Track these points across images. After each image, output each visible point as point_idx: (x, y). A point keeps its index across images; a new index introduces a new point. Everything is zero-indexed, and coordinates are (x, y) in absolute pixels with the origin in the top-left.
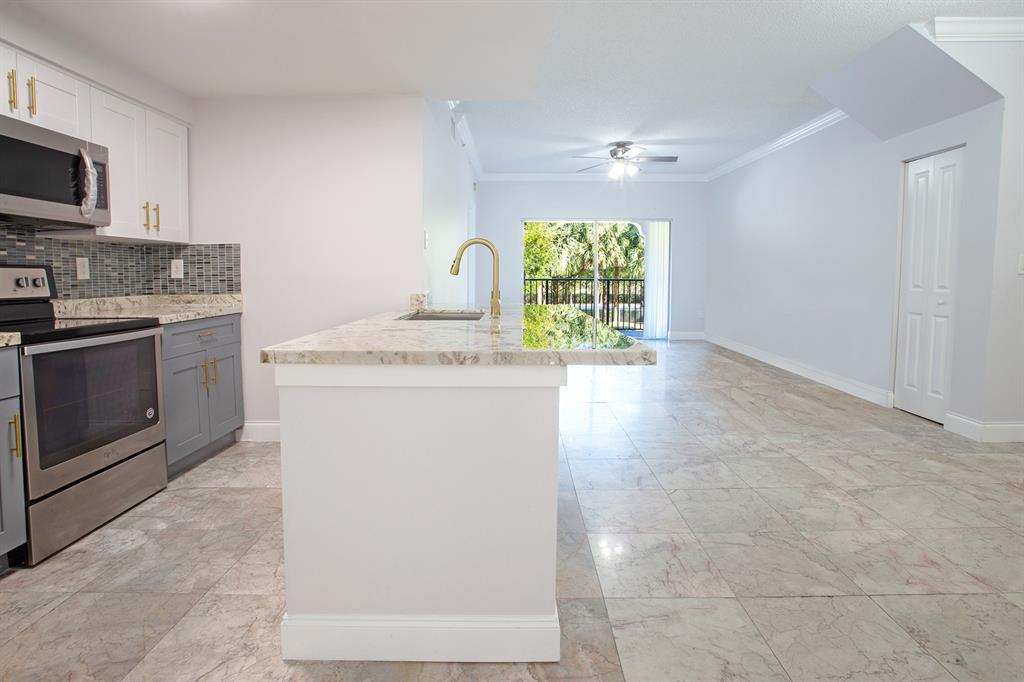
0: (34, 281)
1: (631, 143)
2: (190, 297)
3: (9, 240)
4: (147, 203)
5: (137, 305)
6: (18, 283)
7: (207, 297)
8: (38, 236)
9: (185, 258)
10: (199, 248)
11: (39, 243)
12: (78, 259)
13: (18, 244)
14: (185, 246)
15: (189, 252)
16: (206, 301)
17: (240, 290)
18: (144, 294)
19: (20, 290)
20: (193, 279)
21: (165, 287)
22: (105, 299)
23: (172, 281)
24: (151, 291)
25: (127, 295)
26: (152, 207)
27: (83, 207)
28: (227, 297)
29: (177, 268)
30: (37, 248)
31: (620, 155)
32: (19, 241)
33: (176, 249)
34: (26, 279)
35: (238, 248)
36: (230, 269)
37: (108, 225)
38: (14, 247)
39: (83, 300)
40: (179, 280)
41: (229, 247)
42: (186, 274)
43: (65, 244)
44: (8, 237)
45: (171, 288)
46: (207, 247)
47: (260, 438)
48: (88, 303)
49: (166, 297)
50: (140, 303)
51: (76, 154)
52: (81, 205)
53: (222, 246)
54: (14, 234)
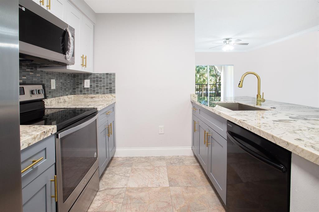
0: (39, 91)
1: (231, 38)
2: (93, 95)
3: (27, 71)
4: (83, 55)
5: (70, 99)
6: (32, 92)
7: (100, 95)
8: (39, 70)
9: (91, 79)
10: (97, 75)
11: (38, 73)
12: (51, 80)
13: (30, 73)
14: (91, 74)
15: (92, 76)
16: (100, 97)
17: (115, 92)
18: (72, 94)
19: (33, 96)
20: (94, 88)
21: (81, 91)
22: (60, 97)
23: (85, 89)
24: (75, 93)
25: (67, 95)
26: (84, 57)
27: (67, 55)
28: (109, 95)
29: (87, 83)
30: (38, 75)
31: (227, 42)
32: (31, 72)
33: (86, 75)
34: (36, 90)
35: (114, 74)
36: (111, 83)
37: (73, 64)
38: (29, 75)
39: (53, 98)
40: (88, 88)
41: (111, 74)
42: (91, 86)
43: (47, 73)
44: (27, 70)
45: (84, 91)
46: (100, 74)
47: (124, 155)
48: (55, 100)
49: (82, 95)
50: (71, 98)
51: (65, 29)
52: (66, 55)
53: (107, 74)
54: (29, 68)
